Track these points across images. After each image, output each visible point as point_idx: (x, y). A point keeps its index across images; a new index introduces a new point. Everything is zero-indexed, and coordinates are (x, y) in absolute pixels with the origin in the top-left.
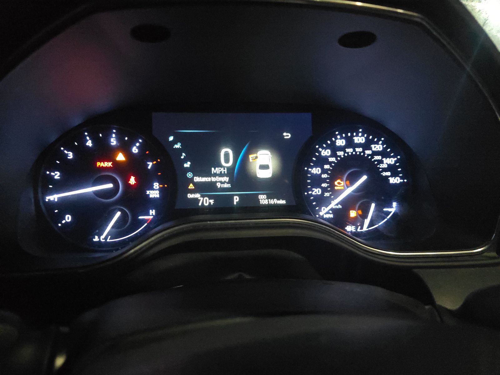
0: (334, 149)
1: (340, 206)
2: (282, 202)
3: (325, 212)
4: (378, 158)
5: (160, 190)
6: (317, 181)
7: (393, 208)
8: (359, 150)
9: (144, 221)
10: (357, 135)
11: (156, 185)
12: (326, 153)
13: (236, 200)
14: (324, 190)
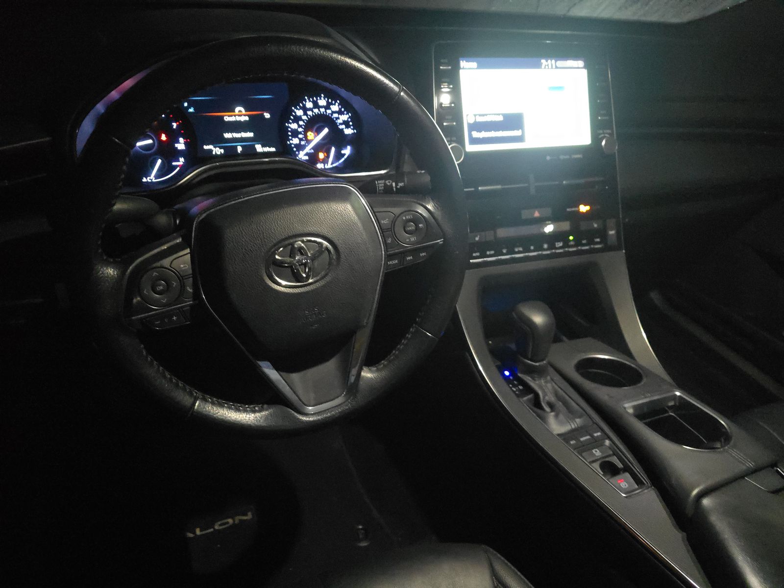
0: (305, 110)
1: (312, 151)
2: (273, 149)
3: (302, 156)
4: (335, 115)
5: (185, 143)
6: (295, 134)
7: (347, 151)
8: (322, 110)
9: (176, 167)
10: (320, 99)
11: (181, 140)
12: (300, 113)
13: (240, 149)
14: (301, 140)
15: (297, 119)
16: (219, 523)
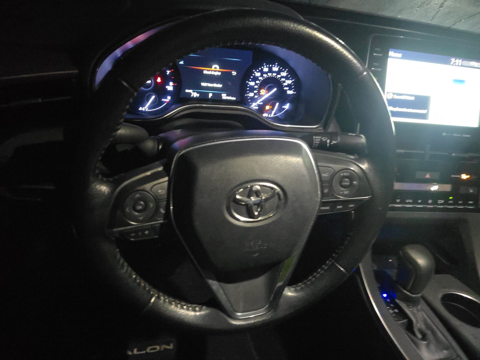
0: (262, 73)
1: (262, 103)
2: (234, 99)
3: (254, 106)
4: (283, 79)
5: (173, 86)
6: (252, 89)
7: (287, 106)
8: (274, 74)
9: (165, 102)
10: (274, 67)
11: (171, 84)
12: (258, 74)
13: (210, 95)
14: (255, 94)
15: (255, 79)
16: (151, 347)
